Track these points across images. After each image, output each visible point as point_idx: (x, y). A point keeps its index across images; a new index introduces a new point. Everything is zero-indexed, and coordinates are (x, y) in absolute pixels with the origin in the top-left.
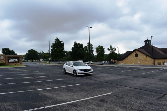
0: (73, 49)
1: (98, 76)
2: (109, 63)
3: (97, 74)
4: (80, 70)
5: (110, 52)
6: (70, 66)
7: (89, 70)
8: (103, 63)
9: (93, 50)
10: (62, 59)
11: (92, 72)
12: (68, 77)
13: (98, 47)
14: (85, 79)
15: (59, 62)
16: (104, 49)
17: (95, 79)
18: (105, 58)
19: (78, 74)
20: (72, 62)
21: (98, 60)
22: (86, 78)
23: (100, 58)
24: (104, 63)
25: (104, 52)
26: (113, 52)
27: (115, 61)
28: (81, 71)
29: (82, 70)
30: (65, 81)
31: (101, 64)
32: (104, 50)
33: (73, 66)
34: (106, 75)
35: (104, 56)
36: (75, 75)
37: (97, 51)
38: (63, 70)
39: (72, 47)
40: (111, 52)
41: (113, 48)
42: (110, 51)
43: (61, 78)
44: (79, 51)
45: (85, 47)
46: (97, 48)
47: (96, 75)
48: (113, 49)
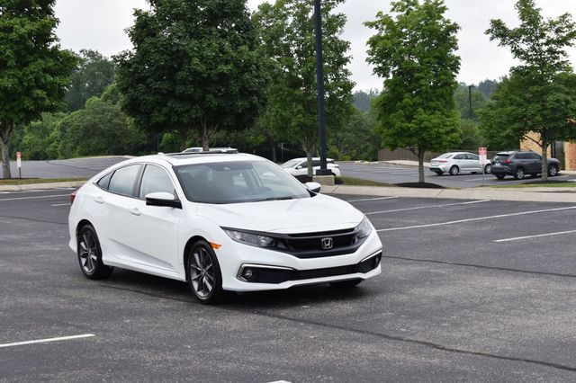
0: (143, 29)
1: (438, 300)
2: (501, 175)
3: (419, 280)
4: (250, 237)
5: (519, 63)
6: (151, 202)
7: (345, 240)
8: (439, 172)
9: (345, 46)
10: (27, 138)
11: (371, 263)
12: (132, 313)
13: (394, 16)
14: (312, 334)
15: (7, 168)
16: (454, 28)
17: (417, 330)
18: (459, 118)
19: (231, 283)
20: (163, 162)
21: (394, 147)
22: (318, 323)
23: (412, 126)
24: (454, 172)
25: (455, 64)
26: (542, 63)
27: (559, 153)
28: (270, 247)
29: (278, 242)
30: (117, 357)
31: (421, 185)
32: (454, 45)
33: (176, 204)
34: (508, 284)
35: (450, 104)
36: (202, 287)
37: (382, 52)
38: (73, 245)
39: (137, 13)
40: (527, 57)
41: (552, 24)
42: (518, 53)
43: (62, 321)
44: (208, 53)
45: (265, 8)
46: (386, 21)
47: (417, 291)
48: (552, 35)
